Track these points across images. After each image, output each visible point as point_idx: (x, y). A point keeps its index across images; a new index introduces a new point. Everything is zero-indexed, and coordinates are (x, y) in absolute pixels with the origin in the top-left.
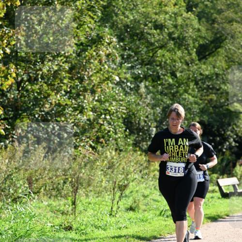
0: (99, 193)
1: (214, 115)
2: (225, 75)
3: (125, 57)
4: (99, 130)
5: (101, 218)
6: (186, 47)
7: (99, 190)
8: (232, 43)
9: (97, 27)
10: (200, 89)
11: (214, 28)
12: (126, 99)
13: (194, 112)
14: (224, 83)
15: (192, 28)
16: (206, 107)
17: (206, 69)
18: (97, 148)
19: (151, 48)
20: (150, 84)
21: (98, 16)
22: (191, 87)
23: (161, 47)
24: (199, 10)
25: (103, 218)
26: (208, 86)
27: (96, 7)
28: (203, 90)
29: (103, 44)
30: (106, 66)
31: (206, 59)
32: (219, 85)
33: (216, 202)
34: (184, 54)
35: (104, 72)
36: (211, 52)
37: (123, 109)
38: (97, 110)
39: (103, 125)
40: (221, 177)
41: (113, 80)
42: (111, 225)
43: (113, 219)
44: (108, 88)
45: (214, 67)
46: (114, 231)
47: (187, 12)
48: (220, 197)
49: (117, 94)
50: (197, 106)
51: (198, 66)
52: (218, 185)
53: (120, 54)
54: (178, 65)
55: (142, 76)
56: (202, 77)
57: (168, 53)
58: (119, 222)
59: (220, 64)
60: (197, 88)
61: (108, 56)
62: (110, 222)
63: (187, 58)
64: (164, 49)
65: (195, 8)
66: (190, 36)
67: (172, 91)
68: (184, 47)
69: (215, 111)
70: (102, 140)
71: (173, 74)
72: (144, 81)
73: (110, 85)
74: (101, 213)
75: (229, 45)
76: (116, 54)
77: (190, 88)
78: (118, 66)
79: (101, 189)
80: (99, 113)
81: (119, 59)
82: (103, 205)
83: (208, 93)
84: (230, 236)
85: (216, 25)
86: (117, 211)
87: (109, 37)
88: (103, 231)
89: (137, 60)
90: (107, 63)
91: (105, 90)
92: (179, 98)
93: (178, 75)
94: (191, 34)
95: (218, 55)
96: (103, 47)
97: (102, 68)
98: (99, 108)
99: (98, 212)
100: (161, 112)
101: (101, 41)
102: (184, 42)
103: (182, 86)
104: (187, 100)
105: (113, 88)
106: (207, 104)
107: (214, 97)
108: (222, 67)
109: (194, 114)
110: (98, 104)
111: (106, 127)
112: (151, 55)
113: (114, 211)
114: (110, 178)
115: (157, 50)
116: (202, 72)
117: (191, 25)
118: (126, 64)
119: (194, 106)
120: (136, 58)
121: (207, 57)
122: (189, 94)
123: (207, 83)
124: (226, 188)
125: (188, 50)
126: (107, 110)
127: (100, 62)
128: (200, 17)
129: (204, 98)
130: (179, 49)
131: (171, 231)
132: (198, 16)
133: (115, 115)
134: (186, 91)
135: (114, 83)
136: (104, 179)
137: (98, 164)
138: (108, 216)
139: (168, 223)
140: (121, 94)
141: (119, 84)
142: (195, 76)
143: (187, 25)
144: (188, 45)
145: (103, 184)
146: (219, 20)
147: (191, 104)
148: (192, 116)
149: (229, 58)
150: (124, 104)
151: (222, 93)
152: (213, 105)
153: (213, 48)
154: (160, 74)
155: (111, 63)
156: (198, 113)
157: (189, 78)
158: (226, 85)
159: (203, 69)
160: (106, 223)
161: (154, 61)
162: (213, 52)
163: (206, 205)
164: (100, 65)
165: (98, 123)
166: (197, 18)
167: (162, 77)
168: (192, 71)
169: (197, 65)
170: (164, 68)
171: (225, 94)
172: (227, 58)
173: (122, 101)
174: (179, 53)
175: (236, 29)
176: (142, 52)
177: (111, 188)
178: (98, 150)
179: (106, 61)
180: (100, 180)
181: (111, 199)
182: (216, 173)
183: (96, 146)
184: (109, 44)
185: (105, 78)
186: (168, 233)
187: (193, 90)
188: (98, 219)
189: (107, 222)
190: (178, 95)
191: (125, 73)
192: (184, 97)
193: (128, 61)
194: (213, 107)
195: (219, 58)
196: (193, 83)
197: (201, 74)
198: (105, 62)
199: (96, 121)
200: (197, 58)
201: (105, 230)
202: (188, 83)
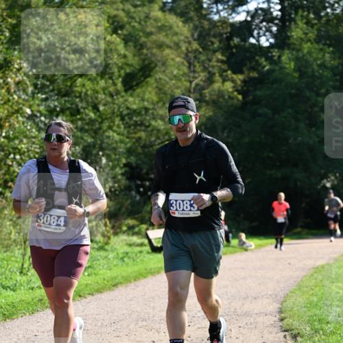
0: (7, 247)
1: (142, 156)
2: (155, 110)
3: (39, 86)
4: (8, 172)
5: (10, 276)
6: (110, 75)
7: (8, 243)
8: (164, 71)
9: (4, 50)
10: (126, 125)
11: (142, 54)
12: (40, 135)
13: (119, 152)
14: (154, 118)
15: (117, 54)
16: (134, 147)
17: (133, 102)
18: (5, 193)
19: (69, 76)
20: (68, 118)
21: (5, 37)
22: (116, 123)
23: (81, 76)
24: (125, 32)
25: (12, 277)
26: (136, 122)
27: (3, 26)
28: (130, 127)
29: (11, 70)
30: (15, 97)
31: (134, 90)
32: (149, 121)
33: (145, 257)
34: (108, 84)
35: (13, 103)
36: (139, 81)
37: (35, 148)
38: (6, 148)
39: (12, 166)
40: (151, 228)
41: (23, 113)
42: (21, 285)
43: (24, 278)
44: (18, 122)
45: (143, 100)
46: (26, 292)
47: (112, 35)
48: (150, 251)
49: (28, 130)
50: (123, 145)
51: (124, 98)
52: (147, 237)
53: (32, 83)
54: (101, 96)
55: (58, 109)
56: (129, 111)
57: (89, 82)
58: (31, 280)
59: (150, 96)
60: (123, 124)
61: (18, 83)
62: (20, 281)
63: (112, 89)
64: (84, 77)
65: (121, 30)
66: (115, 63)
67: (94, 128)
68: (107, 76)
69: (144, 151)
70: (10, 184)
71: (95, 108)
72: (61, 114)
73: (20, 119)
74: (10, 271)
75: (159, 74)
76: (28, 83)
77: (114, 125)
78: (30, 97)
79: (10, 242)
80: (7, 152)
81: (30, 89)
82: (12, 261)
83: (136, 130)
84: (161, 296)
85: (145, 51)
86: (28, 269)
87: (18, 61)
88: (12, 292)
89: (53, 90)
90: (18, 93)
91: (14, 124)
92: (102, 136)
93: (101, 108)
94: (115, 60)
95: (148, 86)
96: (11, 73)
97: (11, 98)
98: (7, 146)
99: (6, 270)
100: (81, 152)
101: (9, 67)
102: (108, 70)
103: (106, 121)
104: (111, 138)
105: (23, 123)
106: (134, 143)
107: (143, 134)
108: (153, 101)
109: (119, 155)
110: (6, 141)
111: (16, 168)
112: (69, 84)
113: (25, 269)
114: (20, 229)
115: (75, 78)
116: (129, 105)
117: (116, 50)
118: (39, 95)
119: (119, 145)
120: (51, 88)
121: (135, 88)
122: (114, 131)
123: (134, 118)
124: (157, 240)
125: (113, 80)
126: (17, 148)
127: (8, 91)
128: (126, 40)
129: (131, 136)
130: (102, 78)
131: (93, 291)
132: (123, 39)
133: (26, 154)
134: (110, 128)
135: (25, 117)
136: (13, 231)
137: (6, 212)
138: (18, 274)
139: (89, 282)
140: (34, 130)
141: (32, 117)
142: (121, 110)
143: (111, 50)
144: (113, 73)
145: (13, 236)
146: (149, 44)
147: (116, 142)
148: (117, 157)
149: (160, 89)
150: (37, 142)
151: (152, 130)
152: (142, 145)
153: (141, 77)
154: (79, 107)
155: (21, 93)
156: (124, 153)
157: (113, 113)
158: (156, 121)
159: (130, 103)
160: (15, 282)
161: (73, 92)
162: (141, 82)
163: (134, 261)
164: (9, 94)
165: (5, 164)
166: (123, 42)
167: (82, 110)
168: (117, 105)
169: (122, 97)
170: (84, 100)
171: (155, 132)
172: (157, 90)
173: (35, 137)
174: (102, 83)
175: (168, 55)
176: (58, 81)
177: (21, 241)
178: (5, 195)
179: (16, 90)
180: (9, 231)
181: (22, 254)
182: (145, 223)
183: (3, 191)
184: (19, 70)
185: (14, 111)
186: (89, 294)
187: (118, 126)
188: (6, 278)
189: (17, 281)
190: (101, 131)
191: (38, 105)
192: (107, 134)
193: (42, 91)
194: (142, 147)
195: (150, 89)
196: (119, 118)
197: (128, 108)
198: (15, 92)
199: (4, 161)
200: (123, 88)
201: (14, 290)
202: (113, 118)
